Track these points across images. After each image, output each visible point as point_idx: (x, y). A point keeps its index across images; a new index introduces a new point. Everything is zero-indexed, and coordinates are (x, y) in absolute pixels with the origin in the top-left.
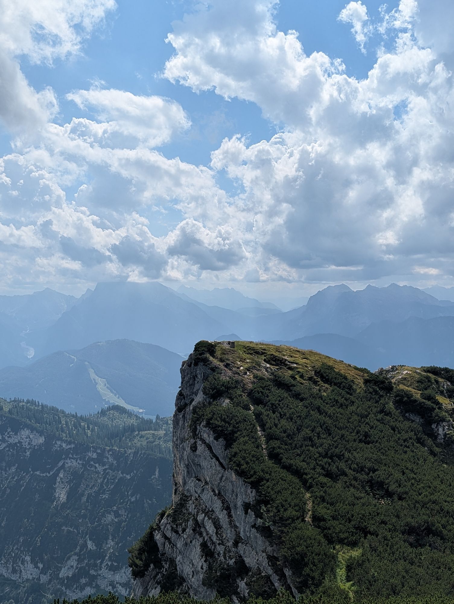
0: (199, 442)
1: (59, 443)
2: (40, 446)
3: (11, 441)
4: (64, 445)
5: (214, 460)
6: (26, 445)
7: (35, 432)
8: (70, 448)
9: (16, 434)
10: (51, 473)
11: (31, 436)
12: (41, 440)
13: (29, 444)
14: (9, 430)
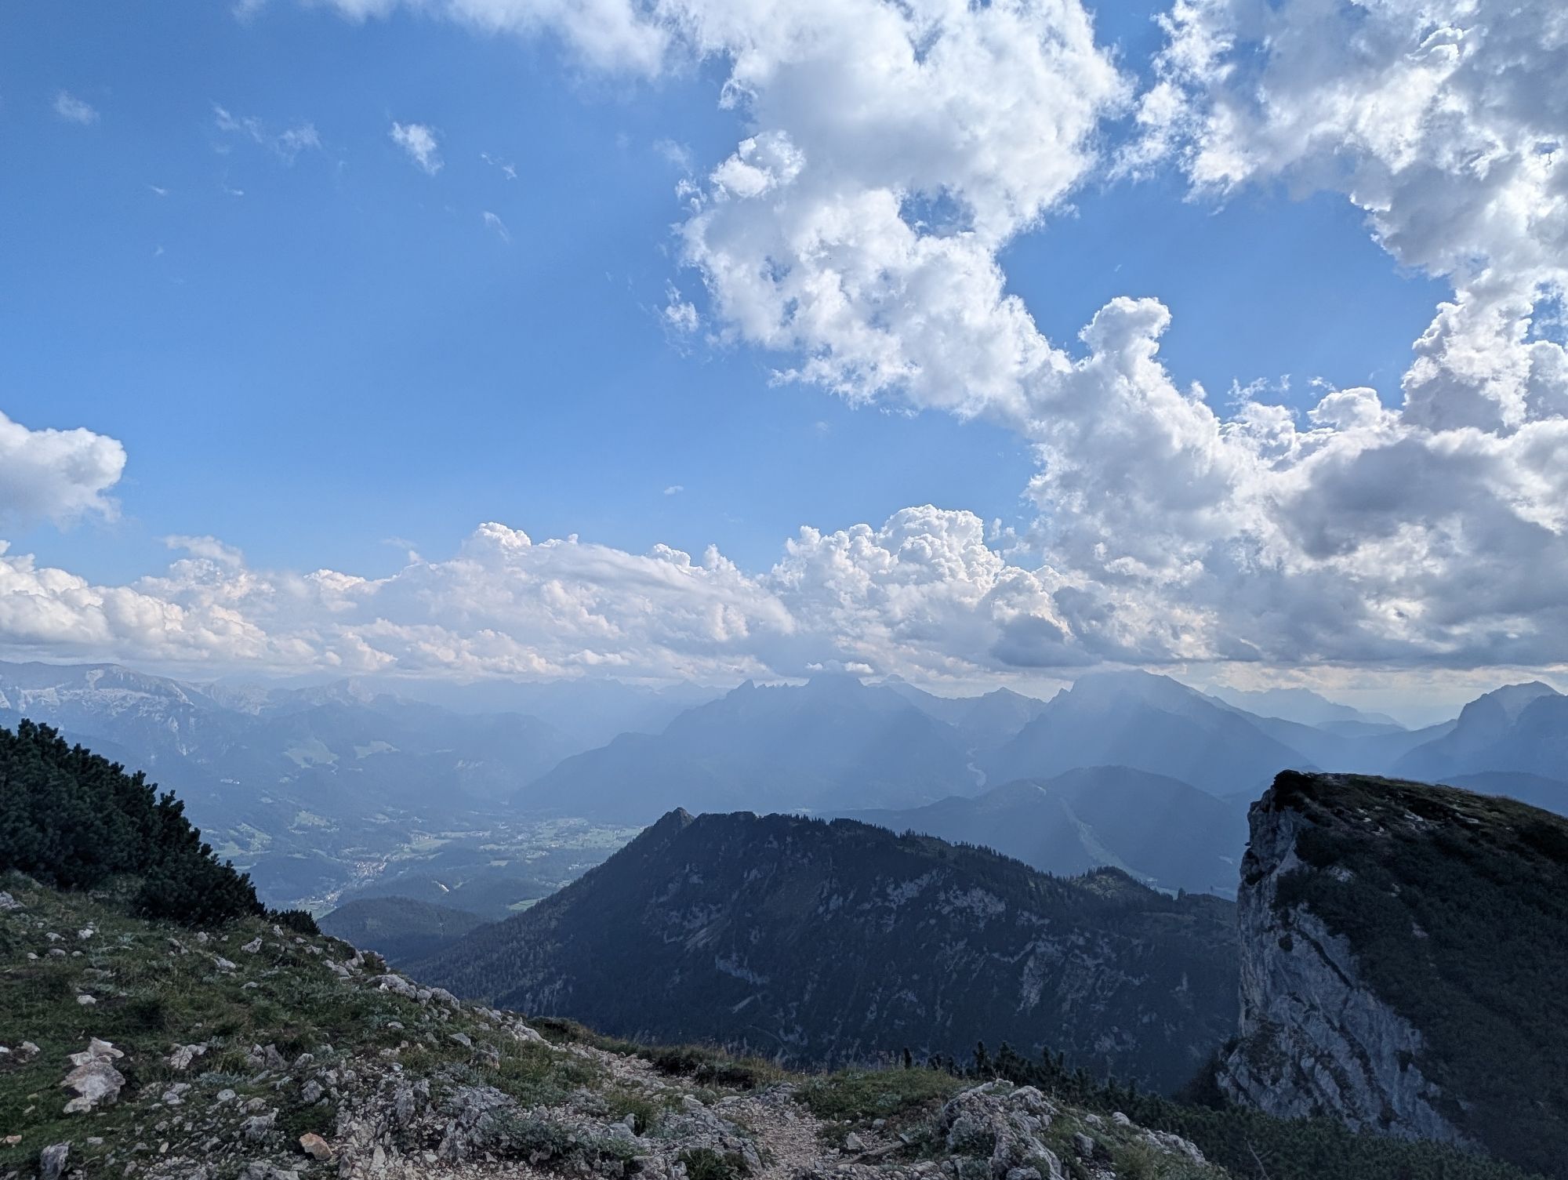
0: (1296, 937)
1: (1026, 914)
2: (999, 915)
3: (958, 903)
4: (1034, 919)
5: (1329, 968)
6: (978, 912)
7: (991, 894)
8: (1044, 925)
9: (965, 894)
10: (1016, 958)
11: (986, 900)
12: (1001, 907)
13: (983, 910)
14: (955, 887)
